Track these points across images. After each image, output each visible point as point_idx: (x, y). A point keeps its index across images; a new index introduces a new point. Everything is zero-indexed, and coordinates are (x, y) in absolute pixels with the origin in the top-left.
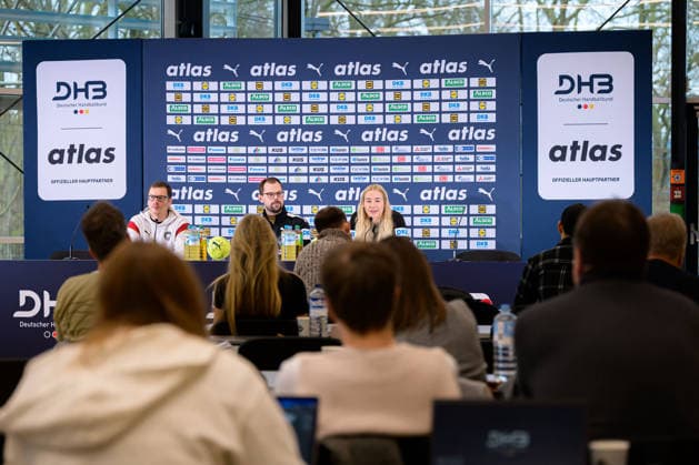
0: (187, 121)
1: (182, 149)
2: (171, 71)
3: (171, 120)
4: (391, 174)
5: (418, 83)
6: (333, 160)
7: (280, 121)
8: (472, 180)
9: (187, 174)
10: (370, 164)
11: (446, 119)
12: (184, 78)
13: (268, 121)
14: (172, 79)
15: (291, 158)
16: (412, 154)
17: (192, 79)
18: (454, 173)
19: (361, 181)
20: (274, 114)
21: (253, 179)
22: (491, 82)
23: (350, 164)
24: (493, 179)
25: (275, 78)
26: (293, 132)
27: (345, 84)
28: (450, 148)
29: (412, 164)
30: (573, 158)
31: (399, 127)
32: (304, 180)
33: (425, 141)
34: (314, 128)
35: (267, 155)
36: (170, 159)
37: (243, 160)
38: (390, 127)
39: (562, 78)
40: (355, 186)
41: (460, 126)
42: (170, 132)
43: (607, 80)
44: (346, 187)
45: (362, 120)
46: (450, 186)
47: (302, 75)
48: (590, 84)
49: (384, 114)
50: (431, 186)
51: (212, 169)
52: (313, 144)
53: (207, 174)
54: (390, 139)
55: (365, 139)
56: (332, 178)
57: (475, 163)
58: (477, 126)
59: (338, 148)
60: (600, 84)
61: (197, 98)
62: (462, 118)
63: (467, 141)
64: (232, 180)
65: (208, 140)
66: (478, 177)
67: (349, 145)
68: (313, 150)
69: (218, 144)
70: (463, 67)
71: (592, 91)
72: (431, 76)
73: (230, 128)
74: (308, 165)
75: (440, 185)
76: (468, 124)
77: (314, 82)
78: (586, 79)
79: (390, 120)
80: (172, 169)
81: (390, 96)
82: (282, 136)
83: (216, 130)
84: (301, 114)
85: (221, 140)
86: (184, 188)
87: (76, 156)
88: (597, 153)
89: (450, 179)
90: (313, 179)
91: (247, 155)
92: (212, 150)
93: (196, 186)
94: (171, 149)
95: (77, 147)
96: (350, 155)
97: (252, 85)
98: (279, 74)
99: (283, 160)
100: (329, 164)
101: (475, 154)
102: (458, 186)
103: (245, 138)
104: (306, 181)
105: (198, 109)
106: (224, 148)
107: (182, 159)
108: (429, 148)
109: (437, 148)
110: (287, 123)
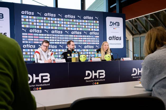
0: (27, 26)
1: (26, 34)
2: (23, 12)
4: (78, 42)
5: (83, 21)
6: (65, 38)
7: (52, 28)
8: (95, 44)
9: (28, 41)
11: (89, 30)
12: (26, 15)
13: (49, 28)
14: (23, 15)
15: (55, 37)
16: (82, 37)
17: (28, 15)
18: (91, 42)
20: (51, 26)
22: (98, 22)
23: (69, 39)
25: (50, 17)
26: (55, 31)
27: (67, 20)
28: (90, 36)
29: (82, 40)
30: (113, 40)
32: (58, 43)
33: (85, 34)
34: (60, 30)
35: (49, 36)
36: (23, 37)
37: (43, 37)
38: (78, 31)
41: (92, 31)
42: (23, 29)
45: (71, 29)
47: (57, 17)
48: (116, 24)
49: (76, 28)
50: (86, 45)
53: (34, 41)
54: (78, 34)
55: (72, 34)
56: (65, 43)
57: (95, 40)
58: (96, 32)
59: (66, 35)
61: (30, 20)
62: (92, 30)
63: (93, 35)
64: (40, 43)
65: (34, 32)
66: (96, 43)
67: (69, 35)
68: (60, 35)
69: (36, 33)
70: (92, 18)
71: (116, 25)
72: (86, 19)
73: (39, 29)
74: (59, 39)
75: (88, 45)
76: (94, 31)
77: (60, 19)
78: (115, 23)
79: (78, 29)
80: (24, 39)
82: (53, 32)
83: (36, 29)
84: (57, 27)
85: (37, 32)
86: (27, 45)
89: (90, 43)
90: (60, 43)
92: (35, 34)
93: (31, 44)
94: (23, 34)
96: (69, 37)
97: (45, 18)
98: (52, 16)
99: (53, 38)
100: (64, 39)
101: (95, 38)
102: (92, 45)
103: (43, 32)
104: (59, 43)
105: (31, 23)
106: (38, 34)
107: (27, 37)
108: (86, 36)
109: (88, 36)
110: (54, 29)
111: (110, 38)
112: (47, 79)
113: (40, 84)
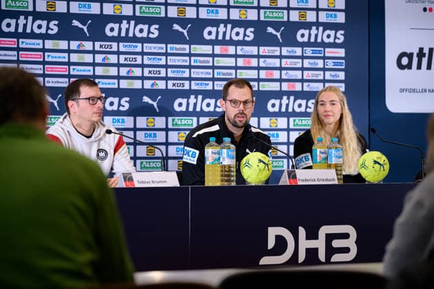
6: (172, 61)
7: (108, 9)
10: (213, 67)
11: (295, 16)
13: (95, 9)
15: (122, 57)
16: (258, 57)
18: (302, 81)
19: (203, 88)
20: (101, 2)
23: (190, 67)
24: (342, 87)
26: (124, 25)
28: (298, 51)
29: (259, 68)
30: (419, 67)
31: (244, 24)
32: (137, 84)
33: (272, 41)
34: (150, 21)
35: (94, 52)
37: (63, 57)
38: (236, 24)
40: (196, 93)
41: (308, 26)
44: (186, 94)
45: (204, 14)
49: (228, 7)
50: (279, 95)
52: (148, 39)
54: (235, 38)
55: (207, 37)
56: (170, 83)
57: (325, 69)
58: (327, 26)
59: (178, 46)
62: (311, 17)
63: (315, 44)
64: (51, 83)
65: (20, 30)
67: (190, 43)
68: (149, 47)
69: (33, 36)
73: (48, 16)
74: (143, 66)
75: (288, 94)
76: (317, 24)
79: (235, 14)
82: (111, 30)
83: (30, 18)
84: (134, 3)
85: (37, 31)
89: (298, 87)
90: (148, 85)
91: (69, 51)
92: (25, 43)
96: (190, 55)
99: (113, 59)
100: (166, 66)
101: (324, 58)
102: (307, 95)
104: (140, 87)
106: (41, 41)
108: (276, 51)
109: (285, 51)
110: (118, 12)
111: (406, 61)
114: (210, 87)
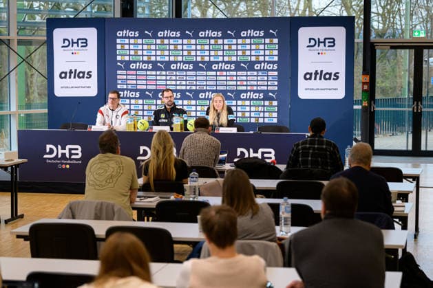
0: (127, 58)
1: (124, 72)
2: (119, 34)
3: (119, 58)
4: (227, 85)
5: (240, 41)
6: (198, 78)
7: (172, 59)
8: (266, 89)
9: (127, 84)
10: (216, 81)
11: (254, 59)
12: (126, 37)
13: (167, 59)
14: (120, 38)
15: (178, 77)
16: (237, 76)
17: (129, 38)
18: (257, 85)
19: (212, 89)
20: (169, 56)
21: (159, 88)
22: (276, 41)
23: (206, 81)
24: (276, 88)
25: (170, 38)
26: (179, 64)
27: (204, 41)
28: (255, 73)
29: (237, 81)
30: (315, 79)
31: (231, 63)
32: (184, 88)
33: (243, 69)
34: (189, 63)
35: (166, 75)
36: (119, 77)
37: (154, 78)
38: (226, 63)
39: (310, 39)
40: (209, 91)
41: (260, 62)
42: (119, 64)
43: (332, 40)
44: (205, 91)
45: (212, 59)
46: (255, 92)
47: (183, 37)
48: (324, 42)
49: (223, 56)
50: (246, 91)
51: (139, 82)
52: (188, 70)
53: (137, 84)
54: (226, 68)
55: (214, 68)
56: (198, 87)
57: (267, 81)
58: (269, 62)
59: (201, 72)
60: (329, 42)
61: (132, 47)
62: (261, 59)
63: (264, 70)
64: (149, 87)
65: (137, 68)
66: (269, 87)
67: (206, 71)
68: (188, 73)
69: (142, 70)
70: (262, 33)
71: (325, 46)
72: (246, 38)
73: (148, 62)
74: (186, 80)
75: (250, 91)
76: (264, 62)
77: (189, 40)
78: (322, 40)
79: (226, 59)
80: (119, 82)
81: (226, 47)
82: (173, 66)
83: (141, 63)
84: (183, 56)
85: (144, 68)
86: (126, 91)
87: (73, 75)
88: (327, 76)
89: (255, 88)
90: (188, 88)
91: (156, 75)
92: (139, 73)
93: (131, 90)
94: (119, 72)
95: (73, 71)
96: (206, 76)
97: (159, 41)
98: (172, 36)
99: (174, 78)
100: (196, 80)
101: (267, 76)
102: (259, 92)
103: (155, 67)
105: (132, 53)
106: (145, 72)
107: (125, 77)
108: (245, 73)
109: (249, 73)
110: (176, 60)
111: (308, 77)
112: (77, 154)
113: (67, 159)
114: (215, 89)
